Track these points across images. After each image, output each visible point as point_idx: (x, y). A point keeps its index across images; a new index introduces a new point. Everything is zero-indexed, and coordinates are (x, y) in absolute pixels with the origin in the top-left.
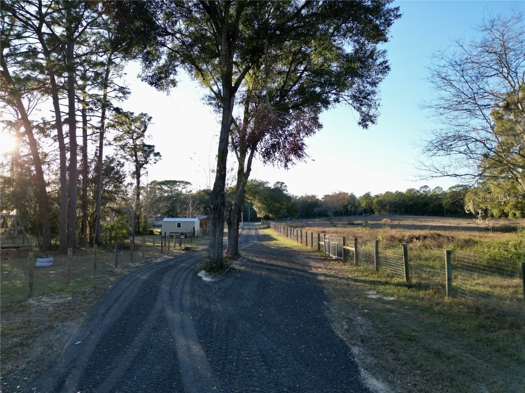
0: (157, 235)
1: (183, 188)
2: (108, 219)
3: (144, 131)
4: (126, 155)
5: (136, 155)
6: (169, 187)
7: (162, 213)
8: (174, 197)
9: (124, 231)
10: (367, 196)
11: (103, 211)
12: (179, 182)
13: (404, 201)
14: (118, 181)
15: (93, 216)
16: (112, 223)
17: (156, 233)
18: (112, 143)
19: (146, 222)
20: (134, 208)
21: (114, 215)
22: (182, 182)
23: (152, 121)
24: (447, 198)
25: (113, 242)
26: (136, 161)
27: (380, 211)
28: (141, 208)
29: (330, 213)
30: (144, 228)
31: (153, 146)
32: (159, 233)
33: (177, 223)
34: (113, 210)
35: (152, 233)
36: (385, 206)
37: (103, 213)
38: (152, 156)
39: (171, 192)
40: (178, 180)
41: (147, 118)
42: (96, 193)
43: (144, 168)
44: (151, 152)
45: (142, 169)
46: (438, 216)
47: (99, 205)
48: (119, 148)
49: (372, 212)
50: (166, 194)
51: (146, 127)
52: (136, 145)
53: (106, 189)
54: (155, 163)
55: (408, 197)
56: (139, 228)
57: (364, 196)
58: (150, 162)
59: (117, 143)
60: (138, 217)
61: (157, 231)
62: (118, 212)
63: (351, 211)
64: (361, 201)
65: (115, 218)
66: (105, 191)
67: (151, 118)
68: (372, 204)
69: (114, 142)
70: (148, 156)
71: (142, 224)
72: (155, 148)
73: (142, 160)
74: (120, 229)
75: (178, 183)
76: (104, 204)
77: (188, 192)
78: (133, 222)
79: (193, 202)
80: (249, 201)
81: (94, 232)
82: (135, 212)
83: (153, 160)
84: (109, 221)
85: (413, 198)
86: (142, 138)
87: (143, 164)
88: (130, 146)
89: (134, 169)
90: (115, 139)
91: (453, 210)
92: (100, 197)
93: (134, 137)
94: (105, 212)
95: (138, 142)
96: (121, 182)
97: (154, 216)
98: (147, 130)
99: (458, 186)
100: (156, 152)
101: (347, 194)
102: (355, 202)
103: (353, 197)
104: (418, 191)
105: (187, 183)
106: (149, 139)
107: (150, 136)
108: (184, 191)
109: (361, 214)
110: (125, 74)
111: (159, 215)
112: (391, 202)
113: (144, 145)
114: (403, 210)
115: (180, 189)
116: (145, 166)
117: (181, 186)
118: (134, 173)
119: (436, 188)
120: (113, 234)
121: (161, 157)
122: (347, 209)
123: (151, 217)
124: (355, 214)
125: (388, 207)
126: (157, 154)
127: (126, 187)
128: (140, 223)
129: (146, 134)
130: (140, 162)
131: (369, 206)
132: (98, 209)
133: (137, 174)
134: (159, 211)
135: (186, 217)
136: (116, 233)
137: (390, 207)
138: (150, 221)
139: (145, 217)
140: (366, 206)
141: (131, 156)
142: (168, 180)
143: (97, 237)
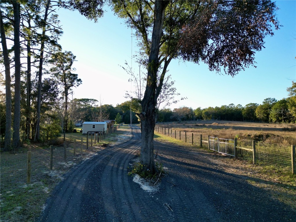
0: (78, 132)
1: (93, 104)
2: (46, 122)
3: (71, 65)
4: (58, 80)
5: (65, 81)
6: (84, 103)
7: (82, 119)
8: (87, 109)
9: (58, 131)
10: (199, 109)
11: (42, 117)
12: (90, 99)
13: (220, 112)
14: (53, 96)
15: (35, 121)
16: (49, 125)
17: (78, 131)
18: (49, 72)
19: (71, 124)
20: (64, 115)
21: (50, 120)
22: (92, 100)
23: (76, 59)
24: (245, 111)
25: (49, 138)
26: (65, 84)
27: (206, 118)
28: (68, 115)
29: (179, 119)
30: (71, 128)
31: (77, 75)
32: (80, 132)
33: (92, 125)
34: (49, 116)
35: (75, 131)
36: (209, 115)
37: (42, 118)
38: (75, 81)
39: (86, 105)
40: (89, 99)
41: (73, 57)
42: (37, 104)
43: (71, 89)
44: (75, 79)
45: (69, 90)
46: (240, 121)
47: (39, 113)
48: (54, 75)
49: (202, 118)
50: (82, 107)
51: (72, 63)
52: (65, 74)
53: (44, 101)
54: (78, 86)
55: (222, 110)
56: (67, 128)
57: (197, 109)
58: (74, 85)
59: (53, 72)
60: (66, 121)
61: (79, 129)
62: (53, 117)
63: (190, 118)
64: (195, 112)
65: (51, 122)
66: (43, 103)
67: (75, 57)
68: (202, 114)
69: (50, 71)
70: (73, 81)
71: (69, 126)
72: (78, 76)
73: (69, 84)
74: (54, 130)
75: (90, 101)
76: (43, 112)
77: (96, 106)
78: (63, 124)
79: (103, 111)
80: (134, 112)
81: (35, 132)
82: (64, 118)
83: (76, 84)
84: (47, 124)
85: (225, 111)
86: (69, 70)
87: (70, 87)
88: (61, 74)
89: (64, 90)
90: (51, 70)
91: (248, 118)
92: (39, 107)
93: (64, 69)
94: (44, 117)
95: (66, 72)
96: (55, 97)
97: (76, 121)
98: (73, 65)
99: (251, 104)
100: (78, 78)
101: (188, 108)
102: (192, 113)
103: (191, 110)
104: (228, 107)
105: (95, 100)
106: (74, 71)
107: (74, 69)
108: (93, 105)
109: (196, 120)
110: (59, 21)
111: (80, 120)
112: (213, 113)
113: (71, 74)
114: (220, 117)
115: (91, 104)
116: (71, 88)
117: (92, 102)
118: (64, 92)
119: (238, 105)
120: (49, 133)
121: (82, 82)
122: (188, 117)
123: (75, 121)
124: (192, 119)
125: (211, 116)
126: (79, 80)
127: (59, 100)
128: (67, 125)
129: (72, 67)
130: (68, 85)
131: (200, 115)
132: (38, 116)
133: (66, 93)
134: (80, 117)
135: (98, 121)
136: (52, 133)
137: (213, 116)
138: (74, 123)
139: (71, 121)
140: (198, 115)
141: (62, 81)
142: (84, 98)
143: (37, 136)
